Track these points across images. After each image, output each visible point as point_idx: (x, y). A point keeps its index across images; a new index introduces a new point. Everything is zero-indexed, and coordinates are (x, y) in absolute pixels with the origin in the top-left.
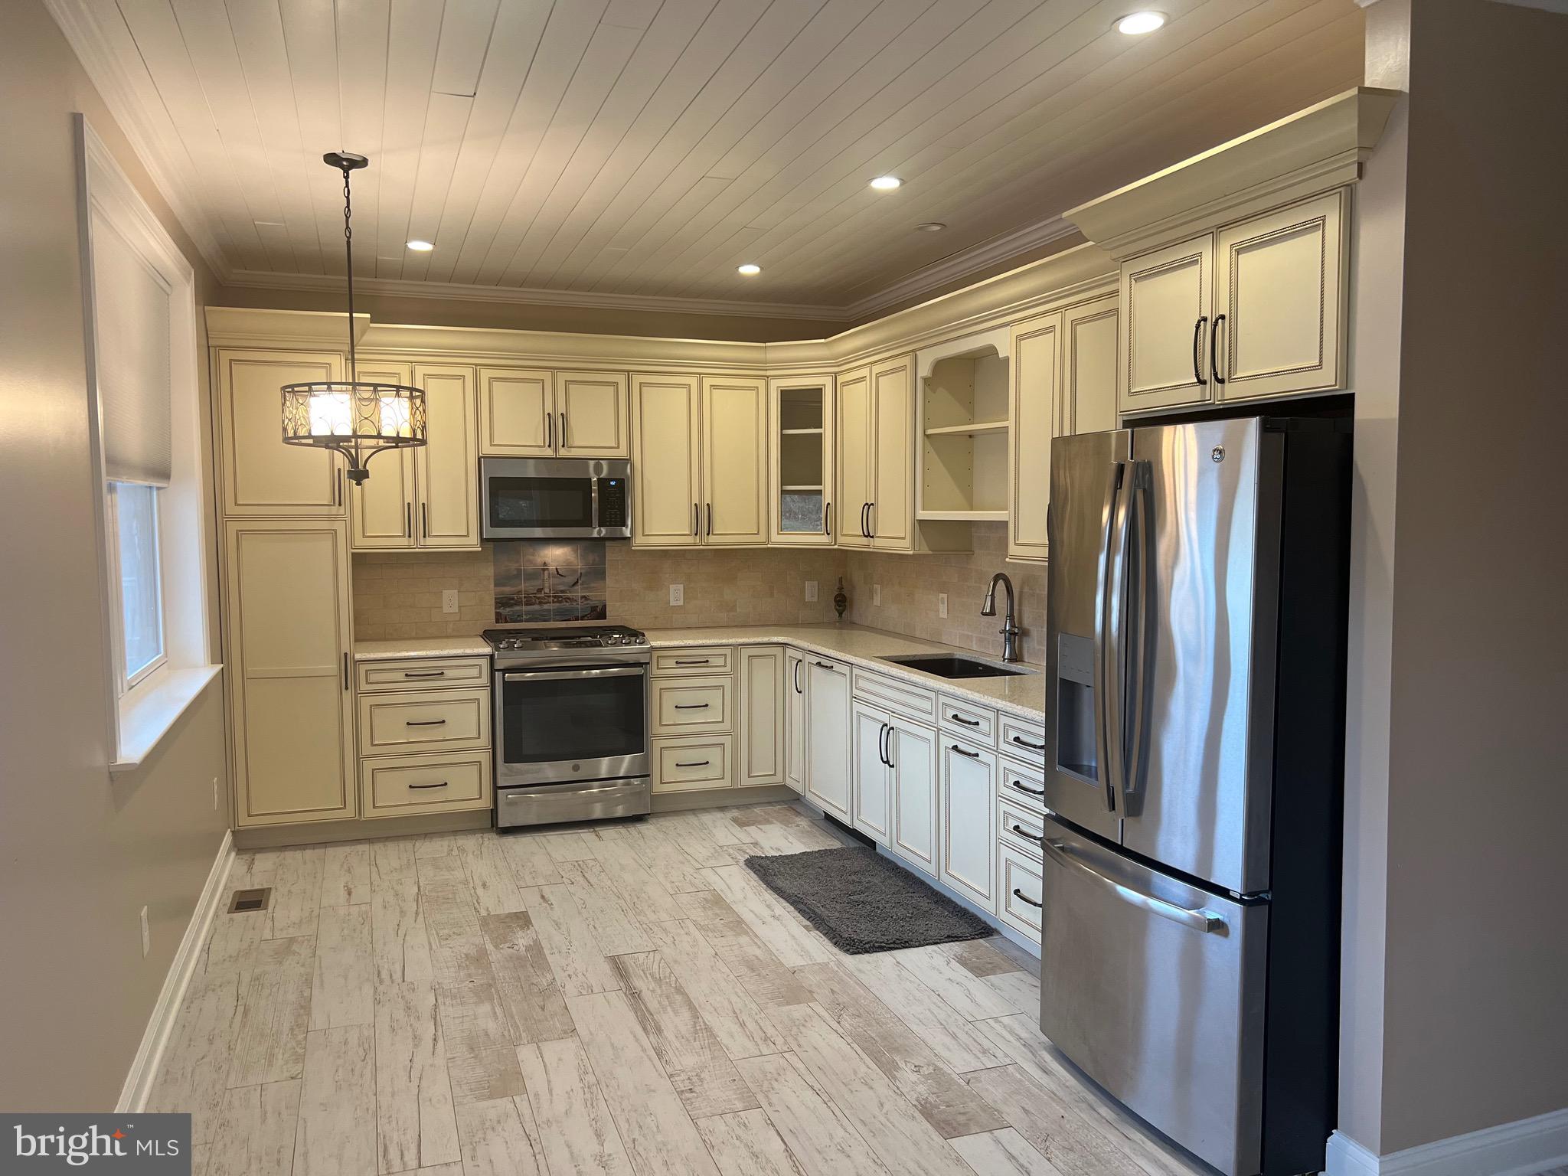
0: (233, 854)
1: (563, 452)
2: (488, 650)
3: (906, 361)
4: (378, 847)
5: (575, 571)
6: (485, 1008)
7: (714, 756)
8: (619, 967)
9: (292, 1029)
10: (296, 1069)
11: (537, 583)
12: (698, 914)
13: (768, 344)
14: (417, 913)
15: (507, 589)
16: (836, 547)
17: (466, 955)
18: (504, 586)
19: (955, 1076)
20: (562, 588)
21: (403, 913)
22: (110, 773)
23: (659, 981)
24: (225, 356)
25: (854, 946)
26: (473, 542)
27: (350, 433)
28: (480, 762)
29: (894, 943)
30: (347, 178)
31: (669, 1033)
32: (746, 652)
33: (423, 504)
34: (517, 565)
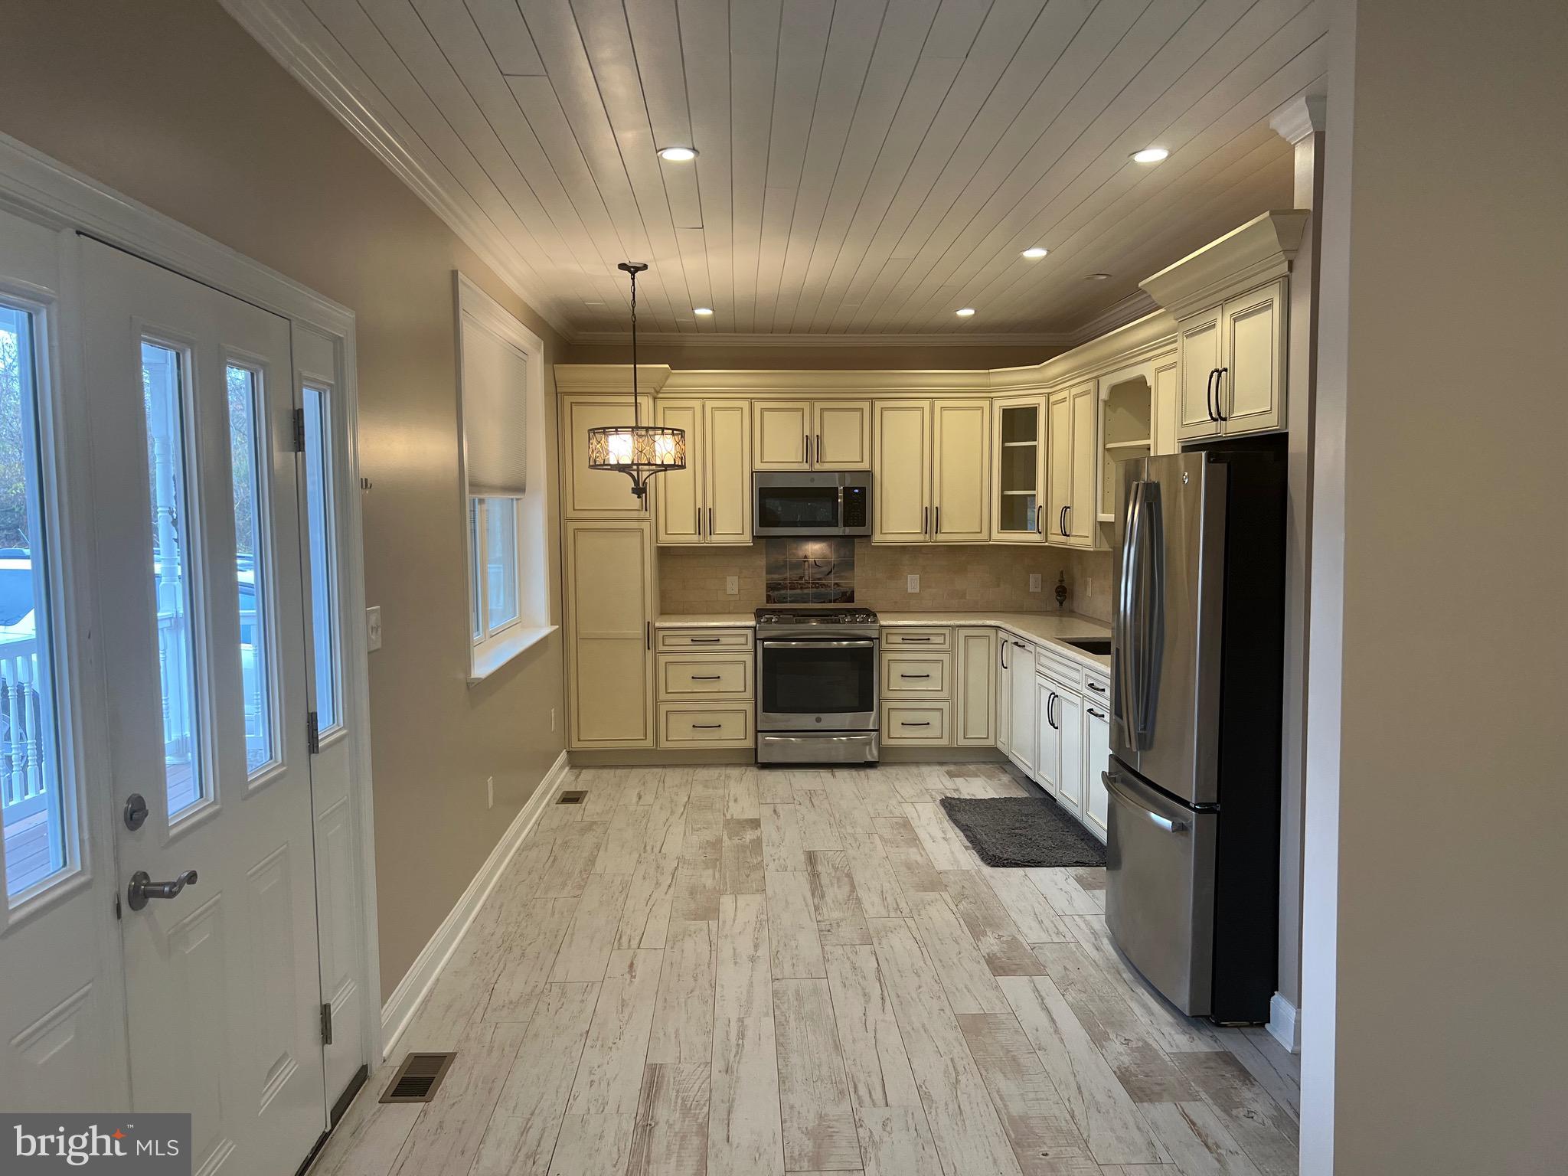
0: (567, 769)
1: (817, 467)
2: (752, 623)
3: (1091, 385)
4: (669, 772)
5: (830, 562)
6: (710, 872)
7: (934, 718)
8: (811, 858)
9: (581, 872)
10: (579, 892)
11: (799, 572)
12: (887, 833)
13: (991, 371)
14: (682, 814)
15: (776, 576)
16: (1047, 544)
17: (707, 841)
18: (774, 573)
19: (1025, 944)
20: (819, 576)
21: (672, 813)
22: (467, 683)
23: (836, 869)
24: (568, 399)
25: (994, 861)
26: (746, 539)
27: (630, 463)
28: (746, 711)
29: (1029, 862)
30: (633, 279)
31: (829, 899)
32: (963, 633)
33: (710, 509)
34: (784, 557)
